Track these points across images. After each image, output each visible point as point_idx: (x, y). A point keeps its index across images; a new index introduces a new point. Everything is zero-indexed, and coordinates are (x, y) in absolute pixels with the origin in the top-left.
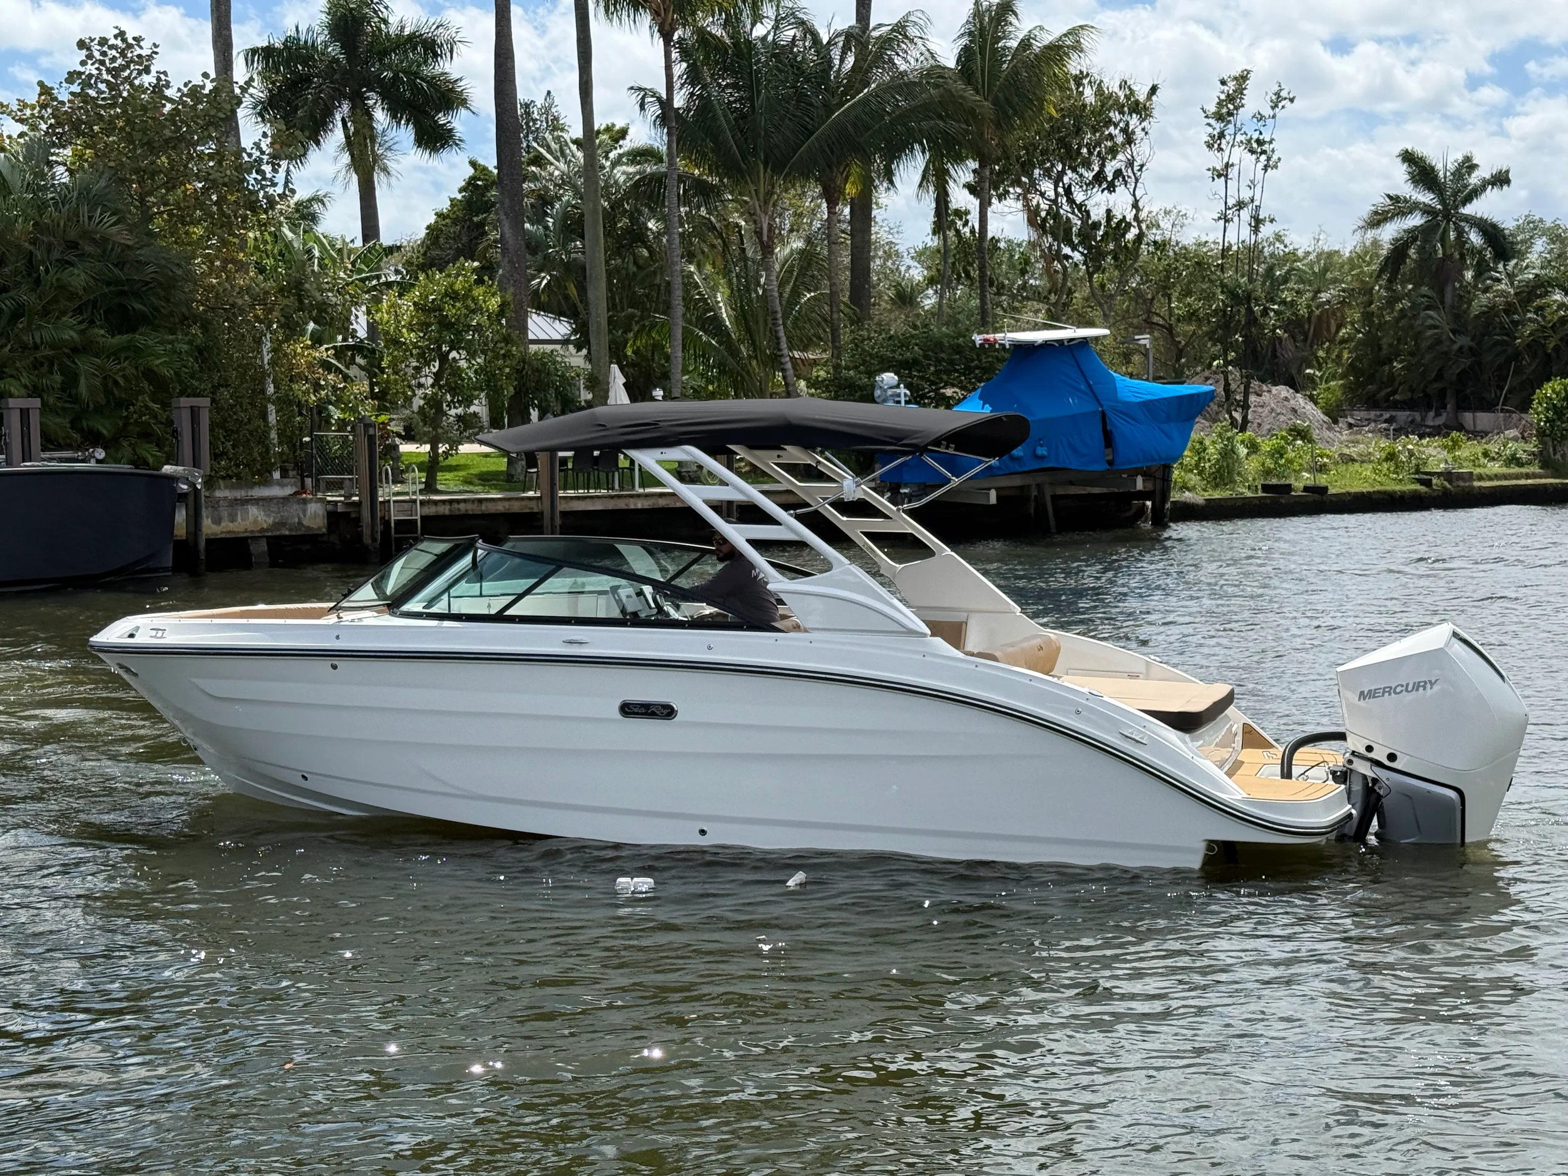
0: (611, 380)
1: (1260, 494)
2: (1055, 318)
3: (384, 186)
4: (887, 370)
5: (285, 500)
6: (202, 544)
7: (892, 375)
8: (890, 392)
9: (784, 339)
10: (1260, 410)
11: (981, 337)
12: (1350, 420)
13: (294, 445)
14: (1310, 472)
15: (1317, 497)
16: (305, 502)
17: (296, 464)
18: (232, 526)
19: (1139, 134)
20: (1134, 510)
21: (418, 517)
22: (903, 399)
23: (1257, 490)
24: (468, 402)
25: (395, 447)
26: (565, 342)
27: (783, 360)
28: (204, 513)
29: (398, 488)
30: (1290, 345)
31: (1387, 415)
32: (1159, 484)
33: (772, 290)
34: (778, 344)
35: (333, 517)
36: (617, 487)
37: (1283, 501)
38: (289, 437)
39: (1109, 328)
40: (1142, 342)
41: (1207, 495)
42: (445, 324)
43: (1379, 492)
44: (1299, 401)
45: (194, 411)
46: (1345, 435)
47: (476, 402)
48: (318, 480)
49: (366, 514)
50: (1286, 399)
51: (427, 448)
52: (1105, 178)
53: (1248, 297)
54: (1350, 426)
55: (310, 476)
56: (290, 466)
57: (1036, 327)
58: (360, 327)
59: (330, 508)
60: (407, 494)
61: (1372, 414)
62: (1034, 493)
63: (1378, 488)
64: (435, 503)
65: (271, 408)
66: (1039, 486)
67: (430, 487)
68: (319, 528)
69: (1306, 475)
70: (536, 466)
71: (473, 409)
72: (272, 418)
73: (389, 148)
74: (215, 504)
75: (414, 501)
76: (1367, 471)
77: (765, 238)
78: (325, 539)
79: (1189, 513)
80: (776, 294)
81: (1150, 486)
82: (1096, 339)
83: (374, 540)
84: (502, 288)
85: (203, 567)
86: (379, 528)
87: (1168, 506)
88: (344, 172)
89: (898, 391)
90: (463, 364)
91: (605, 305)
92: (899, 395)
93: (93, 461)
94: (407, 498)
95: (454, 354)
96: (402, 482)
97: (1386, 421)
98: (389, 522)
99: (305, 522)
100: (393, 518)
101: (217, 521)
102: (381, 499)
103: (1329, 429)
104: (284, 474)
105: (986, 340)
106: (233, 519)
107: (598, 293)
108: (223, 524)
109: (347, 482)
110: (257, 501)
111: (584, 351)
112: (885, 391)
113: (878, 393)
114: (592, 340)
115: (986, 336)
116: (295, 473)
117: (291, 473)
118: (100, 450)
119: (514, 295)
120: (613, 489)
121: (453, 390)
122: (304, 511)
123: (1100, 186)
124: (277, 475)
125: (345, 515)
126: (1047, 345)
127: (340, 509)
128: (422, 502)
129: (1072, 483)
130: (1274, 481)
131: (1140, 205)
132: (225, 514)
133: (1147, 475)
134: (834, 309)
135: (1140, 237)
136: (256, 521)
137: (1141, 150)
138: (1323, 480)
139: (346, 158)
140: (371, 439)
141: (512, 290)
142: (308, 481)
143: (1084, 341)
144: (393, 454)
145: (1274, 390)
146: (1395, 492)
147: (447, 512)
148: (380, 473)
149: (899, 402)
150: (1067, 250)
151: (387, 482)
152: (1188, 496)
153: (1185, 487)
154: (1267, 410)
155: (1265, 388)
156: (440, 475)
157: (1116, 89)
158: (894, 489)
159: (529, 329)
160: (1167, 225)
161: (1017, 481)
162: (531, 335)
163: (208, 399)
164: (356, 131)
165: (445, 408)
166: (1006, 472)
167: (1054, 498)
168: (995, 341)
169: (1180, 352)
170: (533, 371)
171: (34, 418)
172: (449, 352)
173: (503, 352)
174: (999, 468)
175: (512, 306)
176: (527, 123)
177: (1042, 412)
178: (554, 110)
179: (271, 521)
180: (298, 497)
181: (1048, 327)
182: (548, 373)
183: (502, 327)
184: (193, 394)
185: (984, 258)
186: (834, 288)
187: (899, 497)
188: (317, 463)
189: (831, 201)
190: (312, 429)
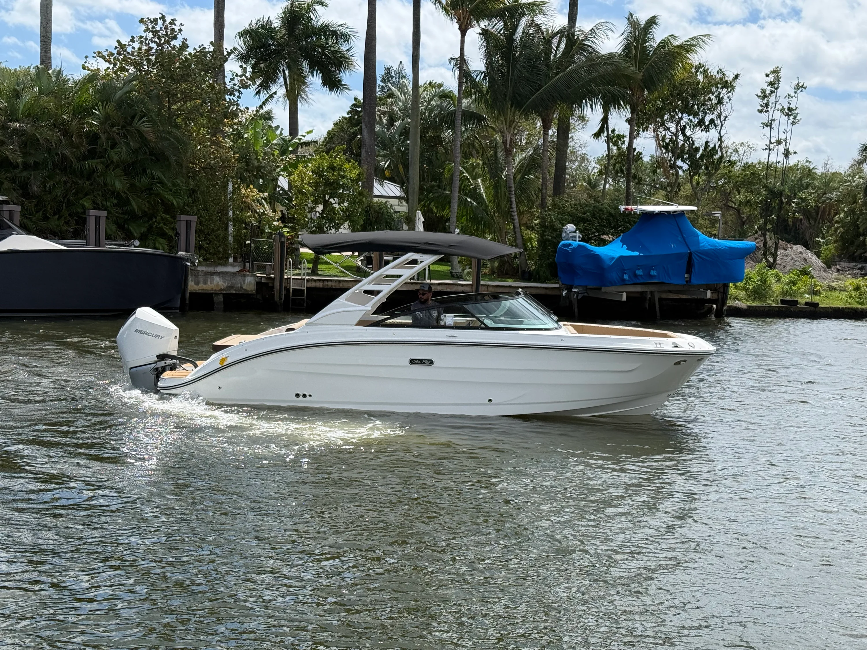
0: (417, 219)
1: (780, 305)
2: (670, 199)
4: (570, 222)
5: (234, 274)
6: (188, 295)
7: (572, 225)
8: (571, 235)
9: (514, 203)
10: (785, 258)
11: (624, 207)
12: (838, 267)
13: (241, 245)
14: (809, 294)
15: (812, 308)
16: (245, 276)
17: (242, 255)
18: (205, 287)
19: (726, 99)
20: (705, 309)
21: (305, 288)
22: (578, 239)
23: (778, 302)
24: (338, 227)
25: (298, 250)
27: (513, 214)
28: (190, 278)
30: (806, 223)
31: (860, 266)
32: (721, 295)
34: (511, 205)
35: (259, 284)
37: (792, 309)
38: (239, 239)
39: (697, 207)
40: (716, 215)
41: (748, 304)
42: (328, 183)
43: (848, 308)
44: (809, 255)
45: (188, 223)
46: (835, 275)
47: (342, 227)
48: (253, 265)
49: (277, 284)
50: (801, 253)
52: (704, 123)
53: (780, 194)
54: (838, 270)
55: (248, 262)
56: (239, 256)
57: (658, 204)
58: (283, 182)
59: (258, 280)
60: (299, 274)
61: (852, 264)
62: (649, 296)
63: (848, 306)
64: (315, 281)
65: (230, 223)
66: (652, 293)
67: (314, 271)
68: (251, 291)
69: (807, 296)
70: (372, 264)
72: (231, 229)
74: (196, 274)
75: (304, 279)
76: (843, 295)
77: (508, 146)
78: (255, 296)
79: (738, 313)
80: (512, 177)
81: (715, 296)
82: (692, 212)
83: (280, 298)
84: (360, 166)
85: (187, 308)
86: (284, 292)
87: (725, 308)
89: (575, 234)
90: (337, 206)
91: (418, 179)
92: (575, 237)
93: (133, 246)
94: (300, 277)
95: (331, 200)
96: (300, 269)
97: (859, 269)
98: (289, 289)
99: (244, 287)
100: (291, 288)
101: (197, 283)
102: (286, 277)
103: (825, 271)
104: (235, 259)
105: (626, 209)
106: (205, 283)
107: (414, 172)
108: (200, 285)
109: (268, 267)
110: (219, 274)
112: (568, 234)
113: (564, 235)
114: (410, 197)
115: (626, 207)
116: (241, 260)
117: (239, 260)
118: (137, 241)
119: (367, 170)
121: (331, 220)
122: (244, 281)
123: (701, 127)
124: (231, 260)
125: (266, 284)
126: (661, 214)
127: (263, 281)
128: (308, 280)
129: (670, 292)
130: (788, 298)
131: (723, 139)
132: (201, 279)
133: (714, 290)
134: (544, 187)
135: (722, 157)
136: (218, 285)
137: (726, 109)
138: (816, 299)
140: (282, 243)
141: (366, 167)
142: (248, 265)
143: (682, 213)
144: (296, 253)
145: (795, 247)
146: (857, 309)
147: (321, 286)
148: (286, 263)
149: (575, 241)
150: (679, 163)
151: (290, 268)
152: (737, 304)
153: (736, 298)
154: (789, 259)
155: (789, 246)
156: (320, 266)
157: (715, 73)
158: (569, 289)
159: (374, 188)
160: (741, 152)
161: (639, 289)
162: (376, 192)
163: (196, 217)
164: (290, 76)
165: (325, 229)
166: (632, 282)
167: (660, 299)
168: (632, 210)
169: (743, 223)
170: (375, 212)
171: (103, 222)
172: (329, 199)
173: (357, 200)
174: (628, 280)
175: (365, 176)
176: (388, 78)
177: (656, 251)
178: (403, 72)
179: (226, 285)
180: (242, 273)
181: (664, 204)
182: (383, 214)
183: (359, 187)
184: (187, 214)
185: (630, 163)
186: (544, 176)
187: (572, 293)
188: (253, 255)
189: (546, 127)
190: (251, 237)
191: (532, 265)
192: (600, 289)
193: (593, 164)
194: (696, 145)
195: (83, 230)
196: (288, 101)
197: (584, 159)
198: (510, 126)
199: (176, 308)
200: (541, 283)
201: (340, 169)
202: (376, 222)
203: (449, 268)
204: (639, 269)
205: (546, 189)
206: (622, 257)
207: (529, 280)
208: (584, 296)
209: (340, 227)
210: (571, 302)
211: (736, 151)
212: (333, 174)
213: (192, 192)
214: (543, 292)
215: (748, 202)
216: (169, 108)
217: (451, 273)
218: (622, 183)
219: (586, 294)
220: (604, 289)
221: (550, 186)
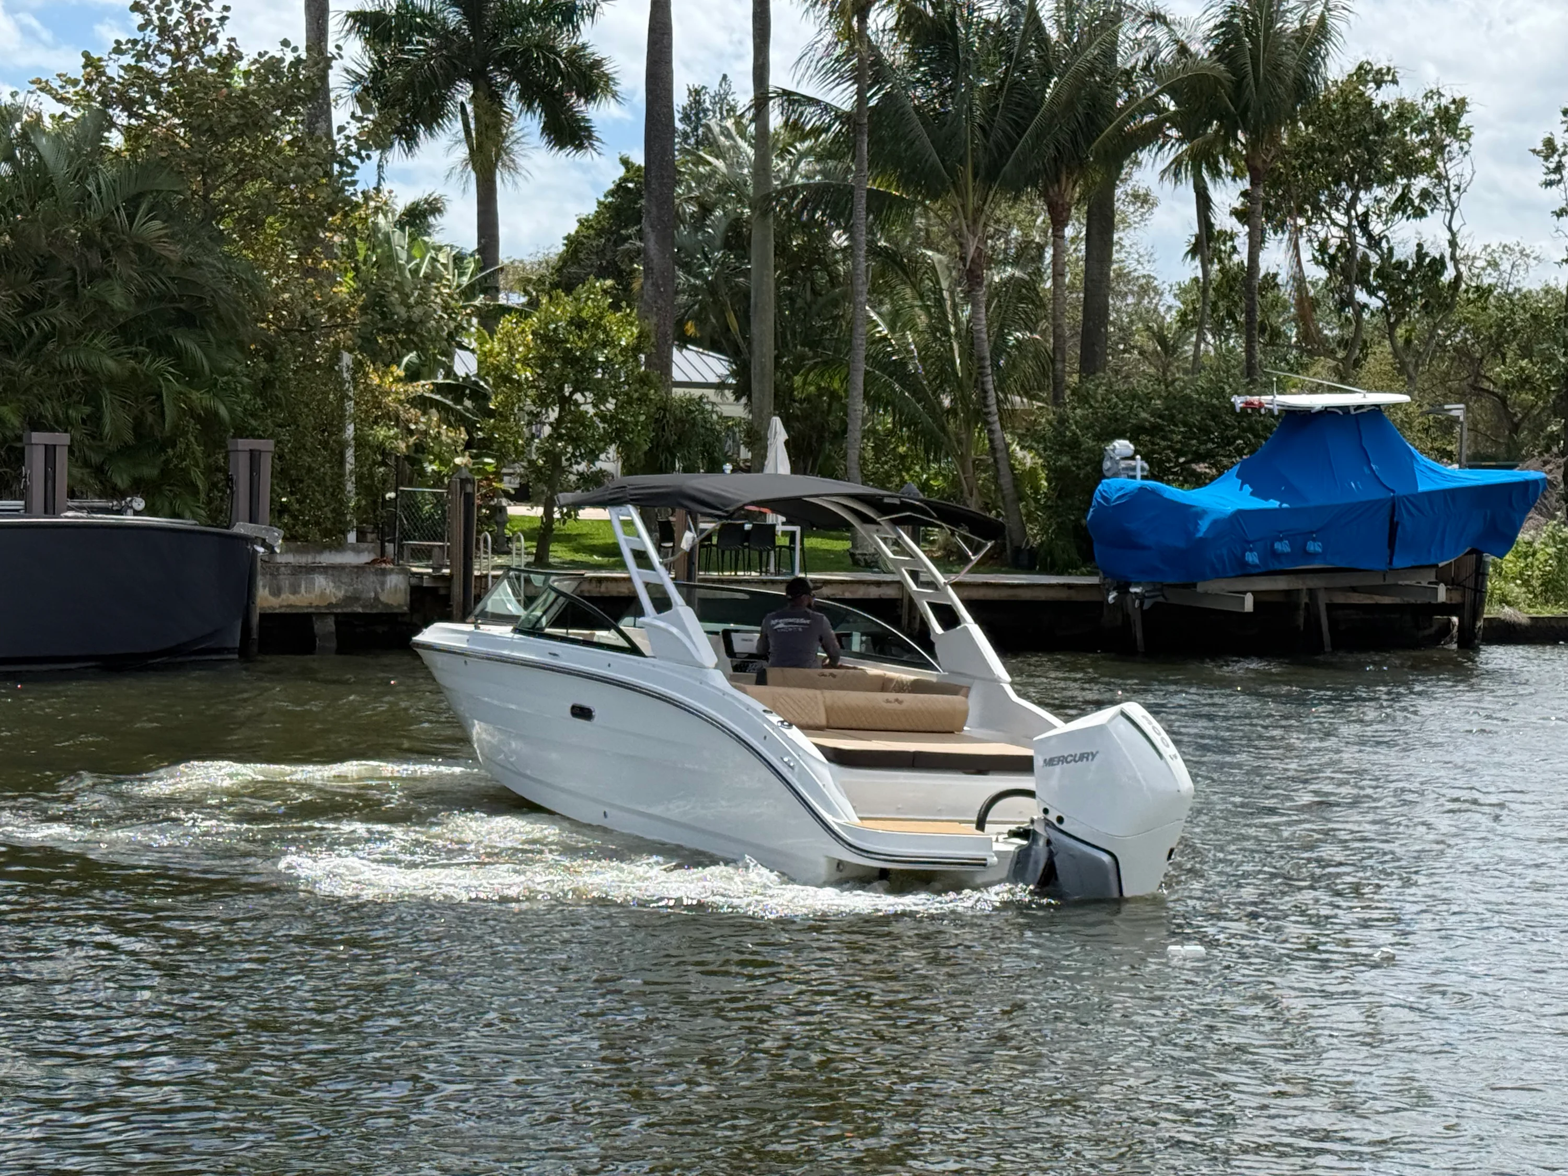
0: (770, 435)
2: (1345, 378)
3: (509, 185)
4: (1122, 436)
5: (359, 569)
6: (255, 620)
7: (1127, 442)
8: (1123, 464)
11: (1242, 399)
13: (375, 502)
16: (384, 572)
17: (376, 526)
18: (293, 599)
20: (1434, 628)
22: (1139, 474)
24: (593, 456)
25: (502, 510)
26: (720, 386)
27: (990, 419)
28: (260, 582)
29: (499, 561)
32: (1469, 595)
33: (979, 331)
34: (985, 398)
35: (417, 588)
36: (772, 569)
38: (369, 489)
39: (1408, 393)
40: (1454, 413)
41: (1533, 612)
42: (569, 359)
45: (254, 456)
47: (602, 456)
48: (401, 547)
49: (457, 590)
51: (539, 511)
55: (392, 541)
56: (369, 527)
57: (1316, 389)
59: (414, 581)
60: (509, 567)
62: (1305, 599)
65: (350, 454)
66: (1311, 592)
67: (541, 560)
68: (400, 606)
70: (671, 539)
71: (599, 465)
72: (350, 464)
73: (515, 142)
74: (274, 570)
77: (974, 266)
78: (407, 619)
79: (1508, 634)
81: (1457, 598)
82: (1396, 406)
84: (642, 317)
85: (255, 649)
87: (1480, 624)
88: (459, 168)
89: (1133, 463)
90: (589, 410)
91: (772, 342)
92: (1134, 469)
93: (130, 511)
95: (578, 396)
96: (508, 553)
99: (383, 598)
101: (276, 592)
102: (476, 573)
104: (361, 537)
105: (1248, 404)
106: (295, 590)
107: (764, 328)
108: (283, 596)
109: (436, 551)
110: (324, 569)
111: (744, 400)
112: (1117, 463)
113: (1107, 464)
114: (755, 386)
115: (1249, 398)
116: (374, 536)
117: (370, 537)
118: (139, 499)
119: (657, 326)
120: (767, 572)
121: (575, 441)
122: (383, 584)
123: (1404, 211)
124: (352, 537)
125: (432, 591)
126: (1327, 412)
127: (427, 583)
129: (1354, 589)
131: (1458, 239)
132: (285, 582)
133: (1453, 584)
134: (1059, 357)
135: (1458, 280)
136: (323, 594)
139: (463, 152)
140: (469, 497)
141: (654, 320)
142: (390, 548)
143: (1377, 410)
144: (498, 518)
148: (478, 541)
149: (1134, 477)
150: (1361, 296)
151: (486, 552)
152: (1507, 613)
153: (1504, 601)
156: (554, 546)
158: (1123, 588)
159: (674, 368)
160: (1505, 266)
161: (1281, 584)
162: (677, 375)
163: (272, 442)
164: (477, 118)
165: (564, 463)
166: (1263, 570)
167: (1331, 607)
168: (1261, 405)
169: (1516, 428)
170: (676, 421)
171: (62, 457)
172: (572, 394)
173: (636, 395)
174: (1256, 566)
175: (653, 340)
176: (697, 115)
177: (1316, 498)
178: (730, 98)
179: (341, 594)
180: (376, 567)
181: (1332, 390)
182: (694, 425)
183: (639, 366)
184: (253, 434)
185: (1252, 299)
186: (1058, 331)
187: (1129, 598)
188: (402, 524)
189: (1058, 221)
190: (399, 483)
191: (1035, 535)
192: (1195, 585)
193: (1169, 299)
194: (1399, 255)
195: (18, 477)
196: (473, 175)
197: (1147, 288)
198: (975, 221)
199: (230, 650)
200: (1060, 573)
201: (597, 326)
202: (679, 442)
203: (847, 545)
204: (1281, 540)
205: (1064, 361)
206: (1240, 513)
207: (1029, 569)
208: (1156, 605)
209: (597, 458)
210: (1127, 616)
211: (1494, 264)
212: (580, 337)
213: (264, 386)
214: (1063, 595)
215: (1524, 382)
216: (205, 197)
217: (852, 555)
218: (1236, 343)
219: (1161, 599)
220: (1201, 587)
221: (1073, 351)
